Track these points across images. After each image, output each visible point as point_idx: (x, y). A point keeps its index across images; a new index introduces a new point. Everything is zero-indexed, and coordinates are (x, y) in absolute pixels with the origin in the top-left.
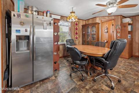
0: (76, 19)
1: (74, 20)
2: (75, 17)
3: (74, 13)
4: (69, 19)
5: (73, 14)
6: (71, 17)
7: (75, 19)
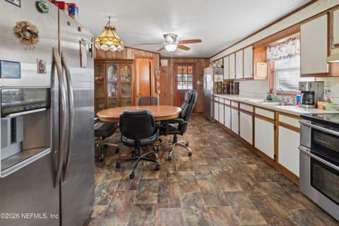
0: (119, 47)
1: (113, 46)
2: (115, 40)
3: (113, 29)
4: (101, 44)
5: (110, 34)
6: (106, 39)
7: (117, 46)
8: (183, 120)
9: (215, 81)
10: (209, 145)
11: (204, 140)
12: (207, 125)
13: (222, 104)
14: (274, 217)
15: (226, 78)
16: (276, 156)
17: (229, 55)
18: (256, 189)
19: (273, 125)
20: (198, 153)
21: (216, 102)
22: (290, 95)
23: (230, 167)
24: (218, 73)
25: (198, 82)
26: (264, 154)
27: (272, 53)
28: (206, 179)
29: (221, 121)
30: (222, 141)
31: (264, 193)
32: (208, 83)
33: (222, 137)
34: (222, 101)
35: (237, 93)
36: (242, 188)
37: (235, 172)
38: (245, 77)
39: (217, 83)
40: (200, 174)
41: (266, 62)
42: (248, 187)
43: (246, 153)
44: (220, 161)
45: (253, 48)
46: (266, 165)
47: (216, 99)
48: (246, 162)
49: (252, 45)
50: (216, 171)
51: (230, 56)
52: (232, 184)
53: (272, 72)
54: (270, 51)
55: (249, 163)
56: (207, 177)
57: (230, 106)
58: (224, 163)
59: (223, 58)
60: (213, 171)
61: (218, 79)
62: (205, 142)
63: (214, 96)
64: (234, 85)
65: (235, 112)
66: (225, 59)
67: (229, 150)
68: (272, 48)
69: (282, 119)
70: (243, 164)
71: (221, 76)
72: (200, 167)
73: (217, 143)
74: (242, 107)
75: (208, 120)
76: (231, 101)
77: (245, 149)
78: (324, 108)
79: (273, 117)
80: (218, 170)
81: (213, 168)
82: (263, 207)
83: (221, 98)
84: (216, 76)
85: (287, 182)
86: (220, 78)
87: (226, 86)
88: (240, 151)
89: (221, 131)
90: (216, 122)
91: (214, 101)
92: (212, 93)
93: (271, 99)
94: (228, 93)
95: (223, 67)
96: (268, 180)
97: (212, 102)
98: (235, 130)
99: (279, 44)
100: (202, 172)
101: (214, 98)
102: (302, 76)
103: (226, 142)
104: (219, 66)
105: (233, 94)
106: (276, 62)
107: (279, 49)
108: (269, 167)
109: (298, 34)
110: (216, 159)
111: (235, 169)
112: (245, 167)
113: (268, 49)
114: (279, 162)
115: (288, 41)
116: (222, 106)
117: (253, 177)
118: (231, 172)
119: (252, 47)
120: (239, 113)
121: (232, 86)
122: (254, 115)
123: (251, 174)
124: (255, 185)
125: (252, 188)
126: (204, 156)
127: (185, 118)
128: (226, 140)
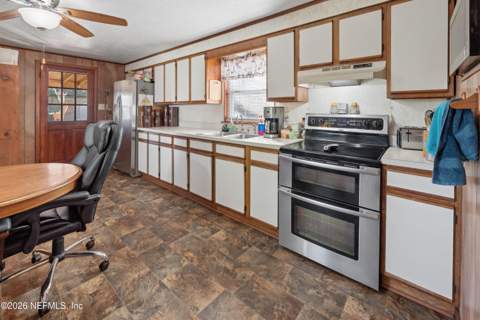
8: (87, 193)
9: (140, 104)
10: (141, 226)
11: (128, 218)
12: (123, 186)
13: (154, 143)
14: (276, 307)
15: (159, 99)
16: (247, 208)
17: (164, 64)
18: (240, 273)
19: (242, 165)
20: (123, 252)
21: (142, 140)
22: (251, 123)
23: (191, 254)
24: (144, 91)
25: (101, 107)
26: (228, 209)
27: (228, 68)
28: (157, 308)
29: (154, 173)
30: (162, 208)
31: (250, 274)
32: (124, 109)
33: (158, 201)
34: (154, 138)
35: (177, 124)
36: (222, 284)
37: (202, 259)
38: (193, 99)
39: (143, 108)
40: (139, 304)
41: (219, 79)
42: (228, 278)
43: (204, 216)
44: (170, 249)
45: (206, 59)
46: (233, 225)
47: (142, 136)
48: (208, 233)
49: (205, 53)
50: (170, 276)
51: (167, 65)
52: (205, 287)
53: (226, 94)
54: (226, 66)
55: (214, 232)
56: (158, 302)
57: (172, 146)
58: (179, 252)
59: (153, 67)
60: (165, 281)
61: (144, 101)
62: (130, 222)
63: (137, 132)
64: (171, 111)
65: (180, 155)
66: (156, 68)
67: (177, 221)
68: (229, 63)
69: (255, 156)
70: (206, 237)
71: (150, 97)
72: (136, 285)
73: (154, 216)
74: (194, 144)
75: (125, 174)
76: (173, 137)
77: (200, 210)
78: (288, 137)
79: (242, 156)
80: (174, 270)
81: (163, 271)
82: (259, 301)
83: (152, 133)
84: (141, 97)
85: (263, 240)
86: (147, 100)
87: (158, 114)
88: (195, 217)
89: (153, 190)
90: (142, 175)
91: (138, 140)
92: (134, 126)
93: (227, 131)
94: (162, 124)
95: (152, 81)
96: (244, 248)
97: (133, 142)
98: (181, 183)
99: (236, 59)
100: (144, 294)
101: (137, 134)
102: (269, 100)
103: (168, 208)
104: (146, 79)
105: (169, 125)
106: (231, 81)
107: (237, 64)
108: (237, 225)
109: (264, 48)
110: (161, 250)
111: (198, 253)
112: (211, 241)
113: (223, 63)
114: (252, 215)
115: (247, 56)
116: (154, 148)
117: (227, 254)
118: (195, 263)
119: (203, 56)
120: (188, 156)
121: (168, 114)
122: (213, 155)
123: (223, 250)
124: (235, 267)
125: (233, 274)
126: (137, 253)
127: (91, 189)
128: (167, 204)
